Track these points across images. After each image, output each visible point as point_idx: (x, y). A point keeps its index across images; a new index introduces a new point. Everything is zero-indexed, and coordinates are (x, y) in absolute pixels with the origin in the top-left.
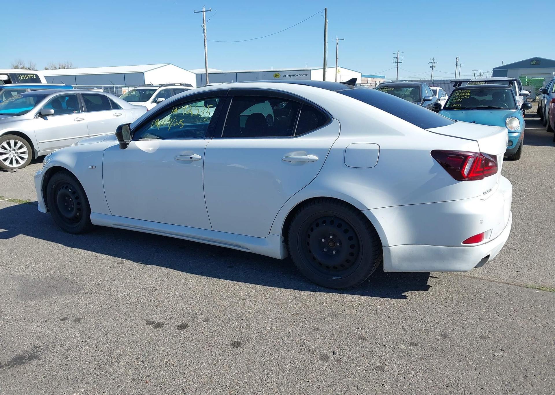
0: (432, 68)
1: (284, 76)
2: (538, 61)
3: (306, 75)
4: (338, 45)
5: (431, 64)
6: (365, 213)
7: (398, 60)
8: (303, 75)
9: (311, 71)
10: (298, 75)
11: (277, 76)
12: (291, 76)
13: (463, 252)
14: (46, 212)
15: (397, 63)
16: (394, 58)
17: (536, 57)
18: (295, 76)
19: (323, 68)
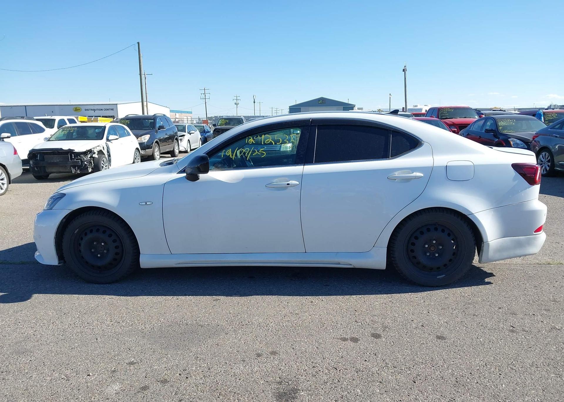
0: (236, 105)
1: (86, 110)
2: (324, 100)
3: (113, 109)
4: (146, 80)
5: (235, 101)
6: (470, 217)
7: (205, 96)
8: (108, 110)
9: (118, 105)
10: (103, 110)
11: (78, 110)
12: (94, 110)
13: (535, 239)
14: (58, 264)
15: (205, 99)
16: (201, 94)
17: (322, 97)
18: (99, 110)
19: (141, 101)
